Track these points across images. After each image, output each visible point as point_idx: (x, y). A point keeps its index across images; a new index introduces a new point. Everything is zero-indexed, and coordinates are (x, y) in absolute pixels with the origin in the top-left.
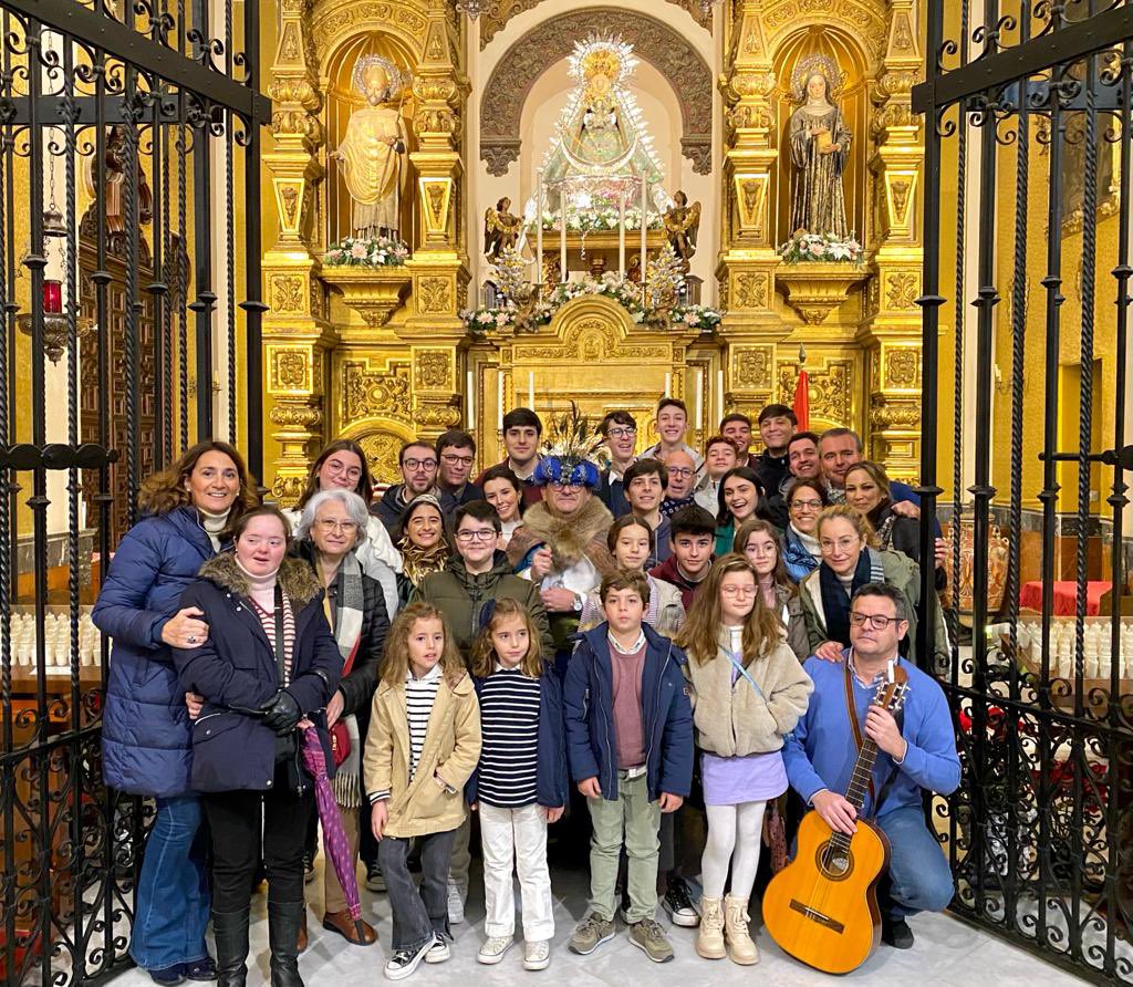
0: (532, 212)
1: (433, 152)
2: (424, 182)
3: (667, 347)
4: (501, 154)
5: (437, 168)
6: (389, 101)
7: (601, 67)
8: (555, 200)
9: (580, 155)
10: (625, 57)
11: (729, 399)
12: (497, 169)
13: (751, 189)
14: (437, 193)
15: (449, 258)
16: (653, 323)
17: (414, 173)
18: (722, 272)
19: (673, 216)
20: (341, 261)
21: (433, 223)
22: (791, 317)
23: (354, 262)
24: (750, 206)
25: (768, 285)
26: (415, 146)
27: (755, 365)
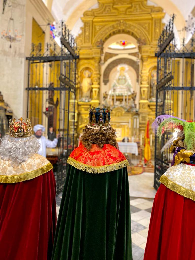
0: (110, 93)
1: (95, 85)
2: (94, 90)
3: (130, 115)
4: (106, 82)
5: (96, 88)
6: (89, 77)
7: (123, 69)
8: (114, 90)
9: (118, 83)
10: (127, 67)
11: (140, 124)
12: (105, 84)
13: (144, 91)
14: (96, 91)
15: (97, 101)
16: (128, 111)
17: (92, 88)
18: (139, 104)
19: (133, 94)
20: (81, 101)
21: (95, 95)
22: (150, 111)
23: (83, 101)
24: (144, 94)
25: (146, 106)
26: (92, 84)
27: (144, 118)
